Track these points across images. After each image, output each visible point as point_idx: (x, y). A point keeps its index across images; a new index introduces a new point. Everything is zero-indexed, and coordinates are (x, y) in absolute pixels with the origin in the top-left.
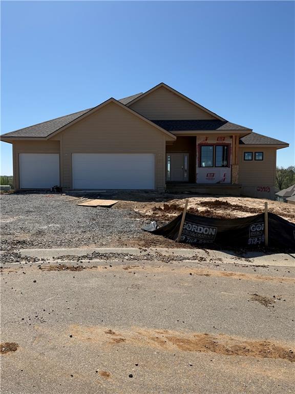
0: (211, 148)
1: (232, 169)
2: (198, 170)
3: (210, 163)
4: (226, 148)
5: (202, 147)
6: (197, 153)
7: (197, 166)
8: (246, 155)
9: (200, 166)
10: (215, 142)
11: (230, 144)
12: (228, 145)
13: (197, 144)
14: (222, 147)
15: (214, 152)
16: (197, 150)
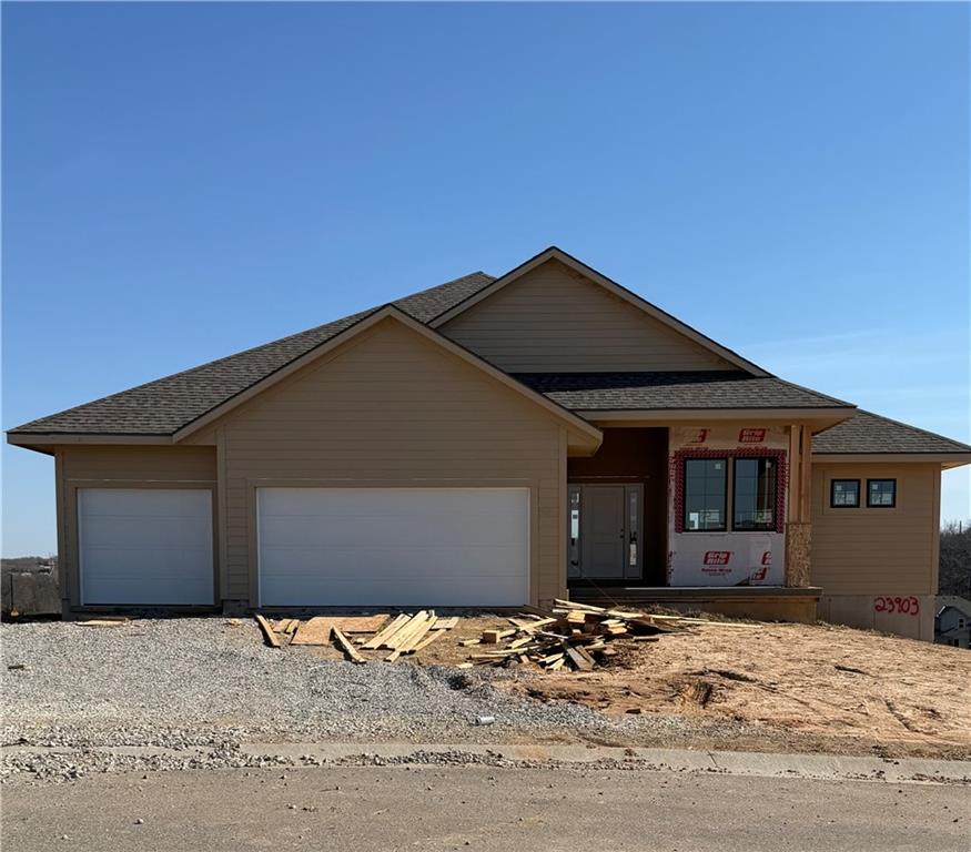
0: (718, 466)
1: (787, 536)
2: (674, 541)
3: (715, 517)
4: (768, 465)
5: (688, 462)
6: (672, 485)
7: (671, 526)
8: (838, 488)
9: (683, 526)
10: (733, 445)
11: (785, 451)
12: (777, 458)
13: (672, 454)
14: (754, 464)
15: (730, 479)
16: (672, 472)
